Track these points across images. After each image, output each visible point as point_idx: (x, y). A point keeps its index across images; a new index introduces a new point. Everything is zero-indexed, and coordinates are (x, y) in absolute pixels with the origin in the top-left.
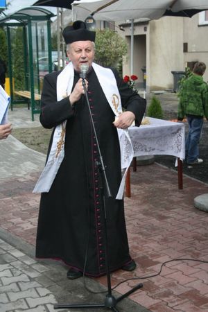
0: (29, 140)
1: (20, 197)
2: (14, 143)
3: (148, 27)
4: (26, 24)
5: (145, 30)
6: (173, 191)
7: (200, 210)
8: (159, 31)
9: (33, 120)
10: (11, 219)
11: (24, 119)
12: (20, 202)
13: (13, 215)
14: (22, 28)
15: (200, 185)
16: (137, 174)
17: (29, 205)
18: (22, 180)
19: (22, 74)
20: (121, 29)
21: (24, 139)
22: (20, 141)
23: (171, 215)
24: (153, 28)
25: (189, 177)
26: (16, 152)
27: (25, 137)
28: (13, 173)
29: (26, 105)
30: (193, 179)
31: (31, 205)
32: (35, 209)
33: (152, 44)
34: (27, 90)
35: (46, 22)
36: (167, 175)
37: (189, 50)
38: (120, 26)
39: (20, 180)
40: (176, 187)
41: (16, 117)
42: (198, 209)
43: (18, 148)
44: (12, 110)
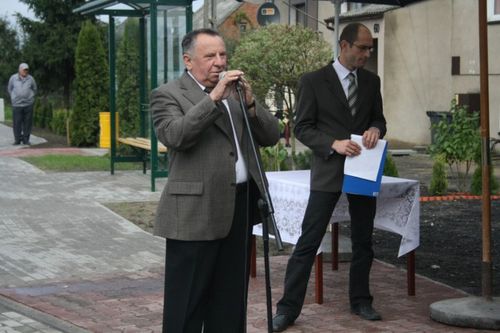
0: (146, 220)
1: (132, 299)
2: (120, 224)
3: (382, 25)
4: (147, 13)
5: (377, 29)
6: (399, 297)
7: (439, 322)
8: (403, 32)
9: (153, 189)
10: (117, 326)
11: (138, 188)
12: (133, 304)
13: (122, 321)
14: (137, 19)
15: (448, 291)
16: (338, 274)
17: (147, 309)
18: (136, 277)
19: (132, 110)
20: (329, 28)
21: (138, 219)
22: (131, 221)
23: (387, 327)
24: (392, 28)
25: (431, 281)
26: (122, 236)
27: (139, 216)
28: (119, 267)
29: (140, 165)
30: (436, 283)
31: (151, 309)
32: (157, 315)
33: (388, 58)
34: (144, 135)
35: (182, 9)
36: (393, 276)
37: (462, 70)
38: (327, 21)
39: (131, 277)
40: (405, 292)
41: (121, 186)
42: (434, 320)
43: (126, 231)
44: (112, 173)
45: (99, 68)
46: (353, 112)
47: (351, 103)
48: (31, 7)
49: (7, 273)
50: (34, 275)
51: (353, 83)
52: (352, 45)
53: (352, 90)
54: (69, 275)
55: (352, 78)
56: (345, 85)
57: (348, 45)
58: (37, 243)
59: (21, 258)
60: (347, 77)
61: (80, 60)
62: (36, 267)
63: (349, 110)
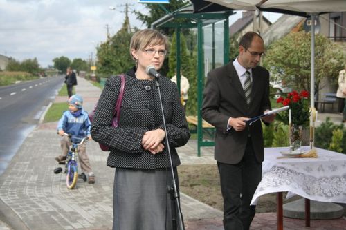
9: (199, 155)
11: (189, 154)
45: (185, 65)
46: (248, 101)
47: (247, 94)
48: (144, 23)
49: (55, 222)
50: (74, 225)
51: (249, 79)
52: (246, 50)
53: (248, 84)
54: (101, 225)
55: (248, 75)
56: (243, 80)
57: (244, 50)
58: (90, 198)
59: (72, 210)
60: (244, 74)
61: (172, 59)
62: (80, 218)
63: (245, 100)
